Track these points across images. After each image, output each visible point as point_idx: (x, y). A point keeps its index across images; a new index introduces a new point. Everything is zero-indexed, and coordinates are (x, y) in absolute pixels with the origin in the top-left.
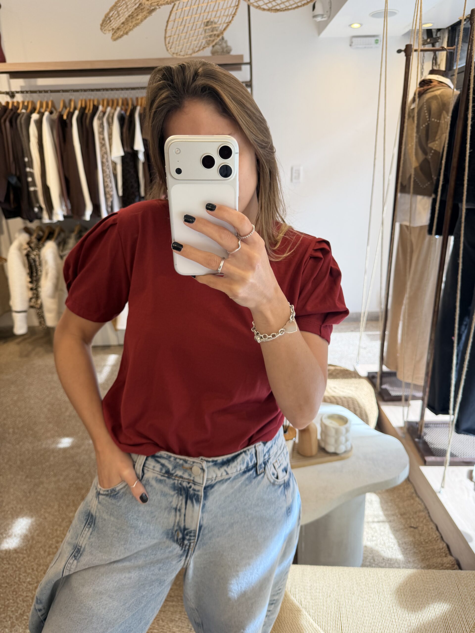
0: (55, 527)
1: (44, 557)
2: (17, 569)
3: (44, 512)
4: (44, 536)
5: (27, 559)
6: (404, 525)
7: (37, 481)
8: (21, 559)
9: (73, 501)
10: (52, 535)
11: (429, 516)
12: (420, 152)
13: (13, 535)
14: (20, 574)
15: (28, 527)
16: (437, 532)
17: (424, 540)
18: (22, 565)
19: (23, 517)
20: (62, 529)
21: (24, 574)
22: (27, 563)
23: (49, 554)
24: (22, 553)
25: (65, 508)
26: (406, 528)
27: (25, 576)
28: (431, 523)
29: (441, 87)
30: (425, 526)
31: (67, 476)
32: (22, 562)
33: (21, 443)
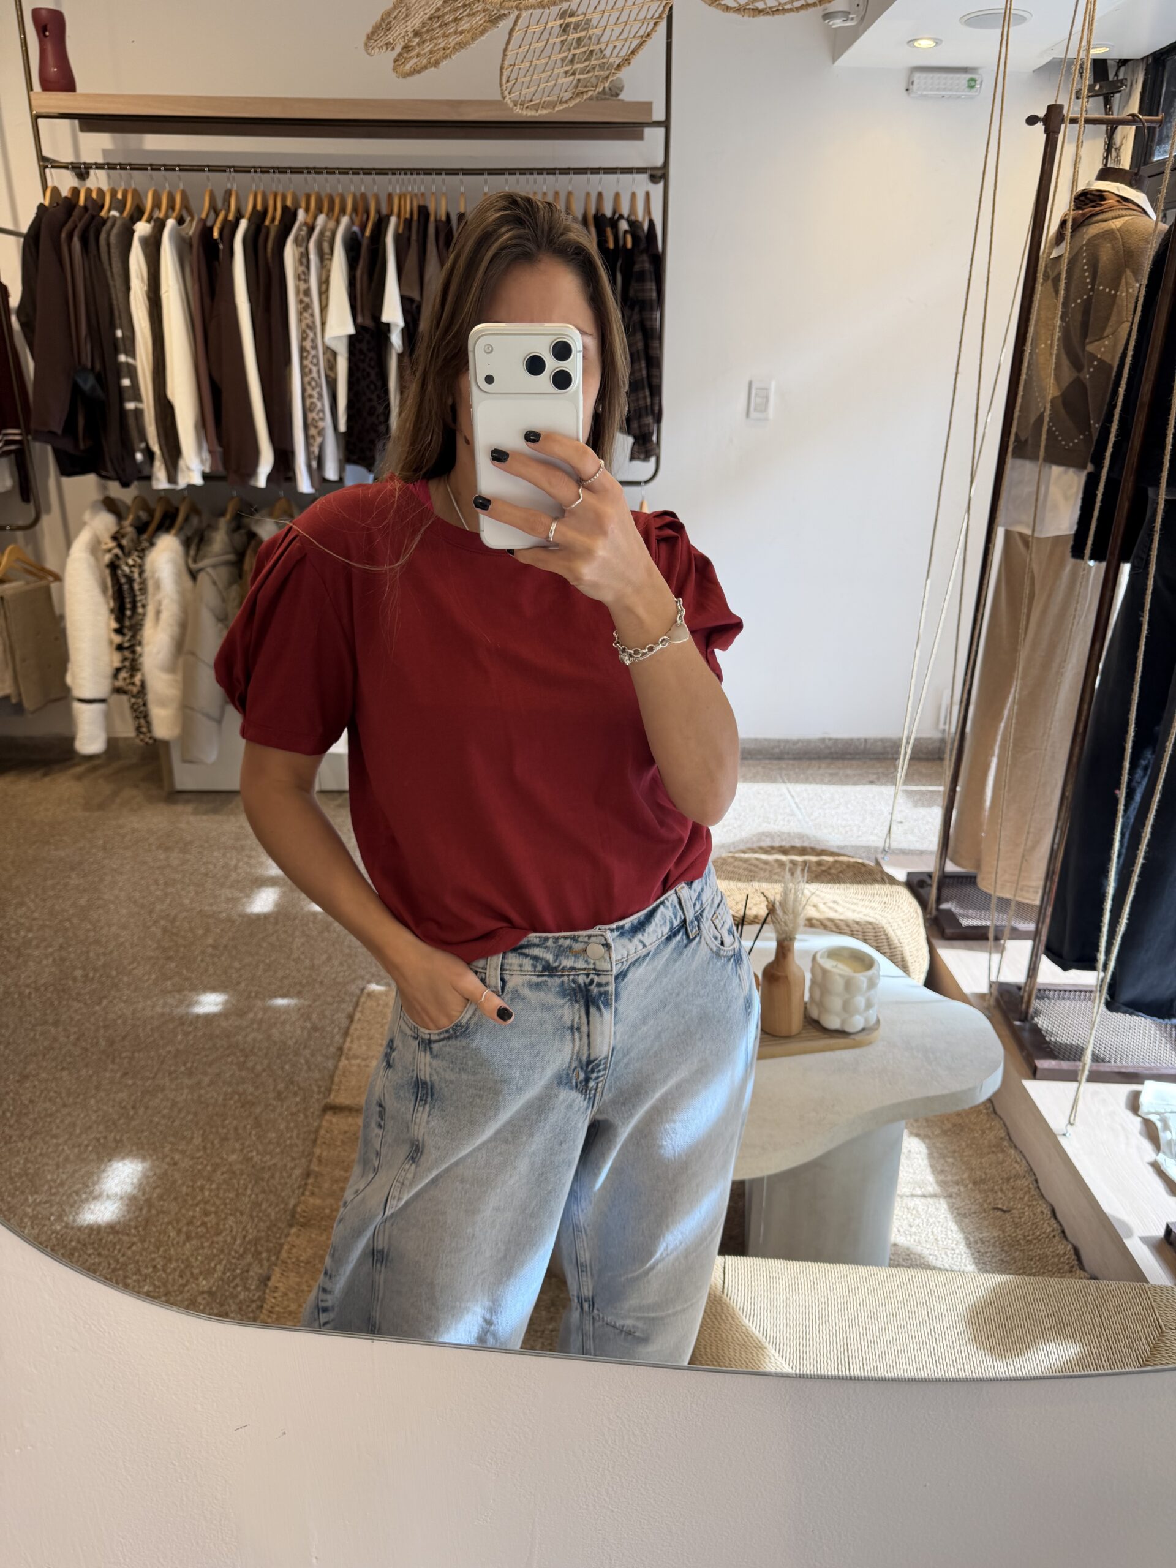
0: (199, 1183)
1: (178, 1243)
2: (118, 1267)
3: (171, 1150)
5: (139, 1245)
6: (981, 1206)
7: (149, 1083)
8: (126, 1245)
9: (236, 1129)
10: (194, 1198)
11: (1038, 1188)
12: (1066, 362)
13: (105, 1194)
14: (125, 1277)
15: (135, 1181)
16: (1053, 1221)
17: (1025, 1236)
18: (129, 1259)
19: (123, 1158)
20: (214, 1186)
21: (134, 1278)
22: (141, 1255)
23: (188, 1238)
24: (128, 1235)
25: (217, 1142)
26: (985, 1211)
27: (138, 1281)
28: (1040, 1202)
29: (1124, 212)
30: (1027, 1209)
31: (218, 1075)
32: (129, 1253)
33: (105, 1002)
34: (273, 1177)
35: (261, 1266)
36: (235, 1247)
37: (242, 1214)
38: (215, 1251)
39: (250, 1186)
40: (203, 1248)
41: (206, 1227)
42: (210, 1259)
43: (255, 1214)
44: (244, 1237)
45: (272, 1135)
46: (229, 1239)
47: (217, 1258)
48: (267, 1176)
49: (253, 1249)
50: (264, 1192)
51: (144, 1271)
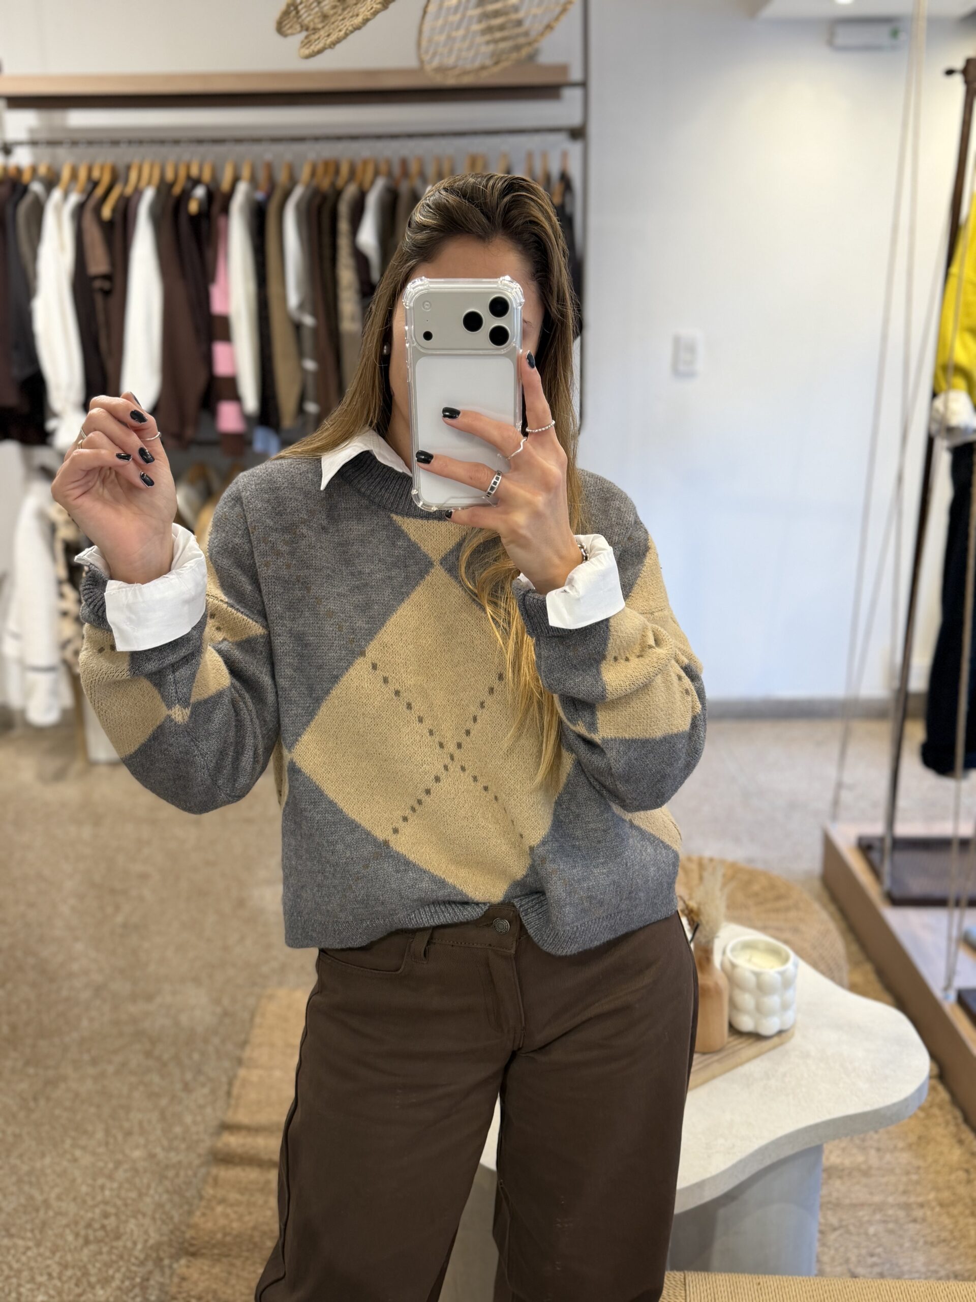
0: (100, 1181)
1: (76, 1248)
2: (12, 1273)
4: (75, 1199)
5: (35, 1250)
7: (51, 1073)
8: (21, 1250)
9: (140, 1123)
10: (93, 1198)
14: (19, 1285)
18: (23, 1264)
20: (115, 1185)
21: (29, 1286)
22: (36, 1261)
23: (87, 1242)
24: (23, 1238)
25: (120, 1137)
27: (31, 1290)
31: (124, 1064)
32: (24, 1259)
33: (9, 986)
34: (177, 1175)
35: (163, 1273)
36: (136, 1253)
37: (144, 1215)
38: (114, 1257)
39: (153, 1185)
40: (100, 1253)
41: (106, 1231)
42: (108, 1265)
43: (157, 1216)
44: (146, 1241)
45: (178, 1130)
46: (129, 1244)
47: (115, 1266)
48: (171, 1173)
49: (154, 1255)
50: (167, 1191)
51: (39, 1279)
